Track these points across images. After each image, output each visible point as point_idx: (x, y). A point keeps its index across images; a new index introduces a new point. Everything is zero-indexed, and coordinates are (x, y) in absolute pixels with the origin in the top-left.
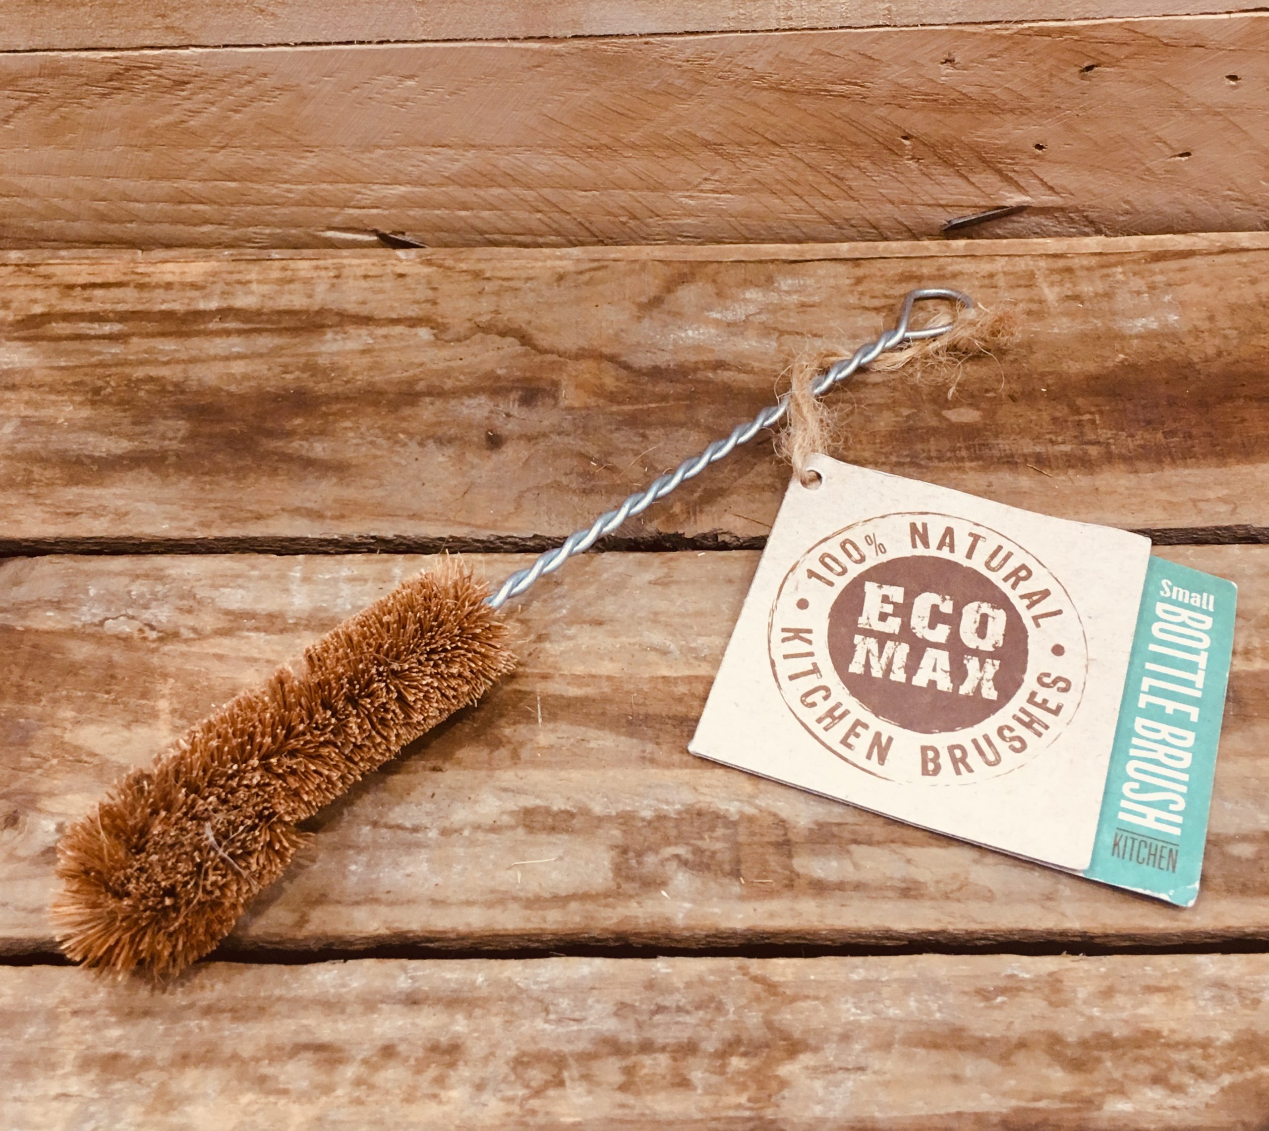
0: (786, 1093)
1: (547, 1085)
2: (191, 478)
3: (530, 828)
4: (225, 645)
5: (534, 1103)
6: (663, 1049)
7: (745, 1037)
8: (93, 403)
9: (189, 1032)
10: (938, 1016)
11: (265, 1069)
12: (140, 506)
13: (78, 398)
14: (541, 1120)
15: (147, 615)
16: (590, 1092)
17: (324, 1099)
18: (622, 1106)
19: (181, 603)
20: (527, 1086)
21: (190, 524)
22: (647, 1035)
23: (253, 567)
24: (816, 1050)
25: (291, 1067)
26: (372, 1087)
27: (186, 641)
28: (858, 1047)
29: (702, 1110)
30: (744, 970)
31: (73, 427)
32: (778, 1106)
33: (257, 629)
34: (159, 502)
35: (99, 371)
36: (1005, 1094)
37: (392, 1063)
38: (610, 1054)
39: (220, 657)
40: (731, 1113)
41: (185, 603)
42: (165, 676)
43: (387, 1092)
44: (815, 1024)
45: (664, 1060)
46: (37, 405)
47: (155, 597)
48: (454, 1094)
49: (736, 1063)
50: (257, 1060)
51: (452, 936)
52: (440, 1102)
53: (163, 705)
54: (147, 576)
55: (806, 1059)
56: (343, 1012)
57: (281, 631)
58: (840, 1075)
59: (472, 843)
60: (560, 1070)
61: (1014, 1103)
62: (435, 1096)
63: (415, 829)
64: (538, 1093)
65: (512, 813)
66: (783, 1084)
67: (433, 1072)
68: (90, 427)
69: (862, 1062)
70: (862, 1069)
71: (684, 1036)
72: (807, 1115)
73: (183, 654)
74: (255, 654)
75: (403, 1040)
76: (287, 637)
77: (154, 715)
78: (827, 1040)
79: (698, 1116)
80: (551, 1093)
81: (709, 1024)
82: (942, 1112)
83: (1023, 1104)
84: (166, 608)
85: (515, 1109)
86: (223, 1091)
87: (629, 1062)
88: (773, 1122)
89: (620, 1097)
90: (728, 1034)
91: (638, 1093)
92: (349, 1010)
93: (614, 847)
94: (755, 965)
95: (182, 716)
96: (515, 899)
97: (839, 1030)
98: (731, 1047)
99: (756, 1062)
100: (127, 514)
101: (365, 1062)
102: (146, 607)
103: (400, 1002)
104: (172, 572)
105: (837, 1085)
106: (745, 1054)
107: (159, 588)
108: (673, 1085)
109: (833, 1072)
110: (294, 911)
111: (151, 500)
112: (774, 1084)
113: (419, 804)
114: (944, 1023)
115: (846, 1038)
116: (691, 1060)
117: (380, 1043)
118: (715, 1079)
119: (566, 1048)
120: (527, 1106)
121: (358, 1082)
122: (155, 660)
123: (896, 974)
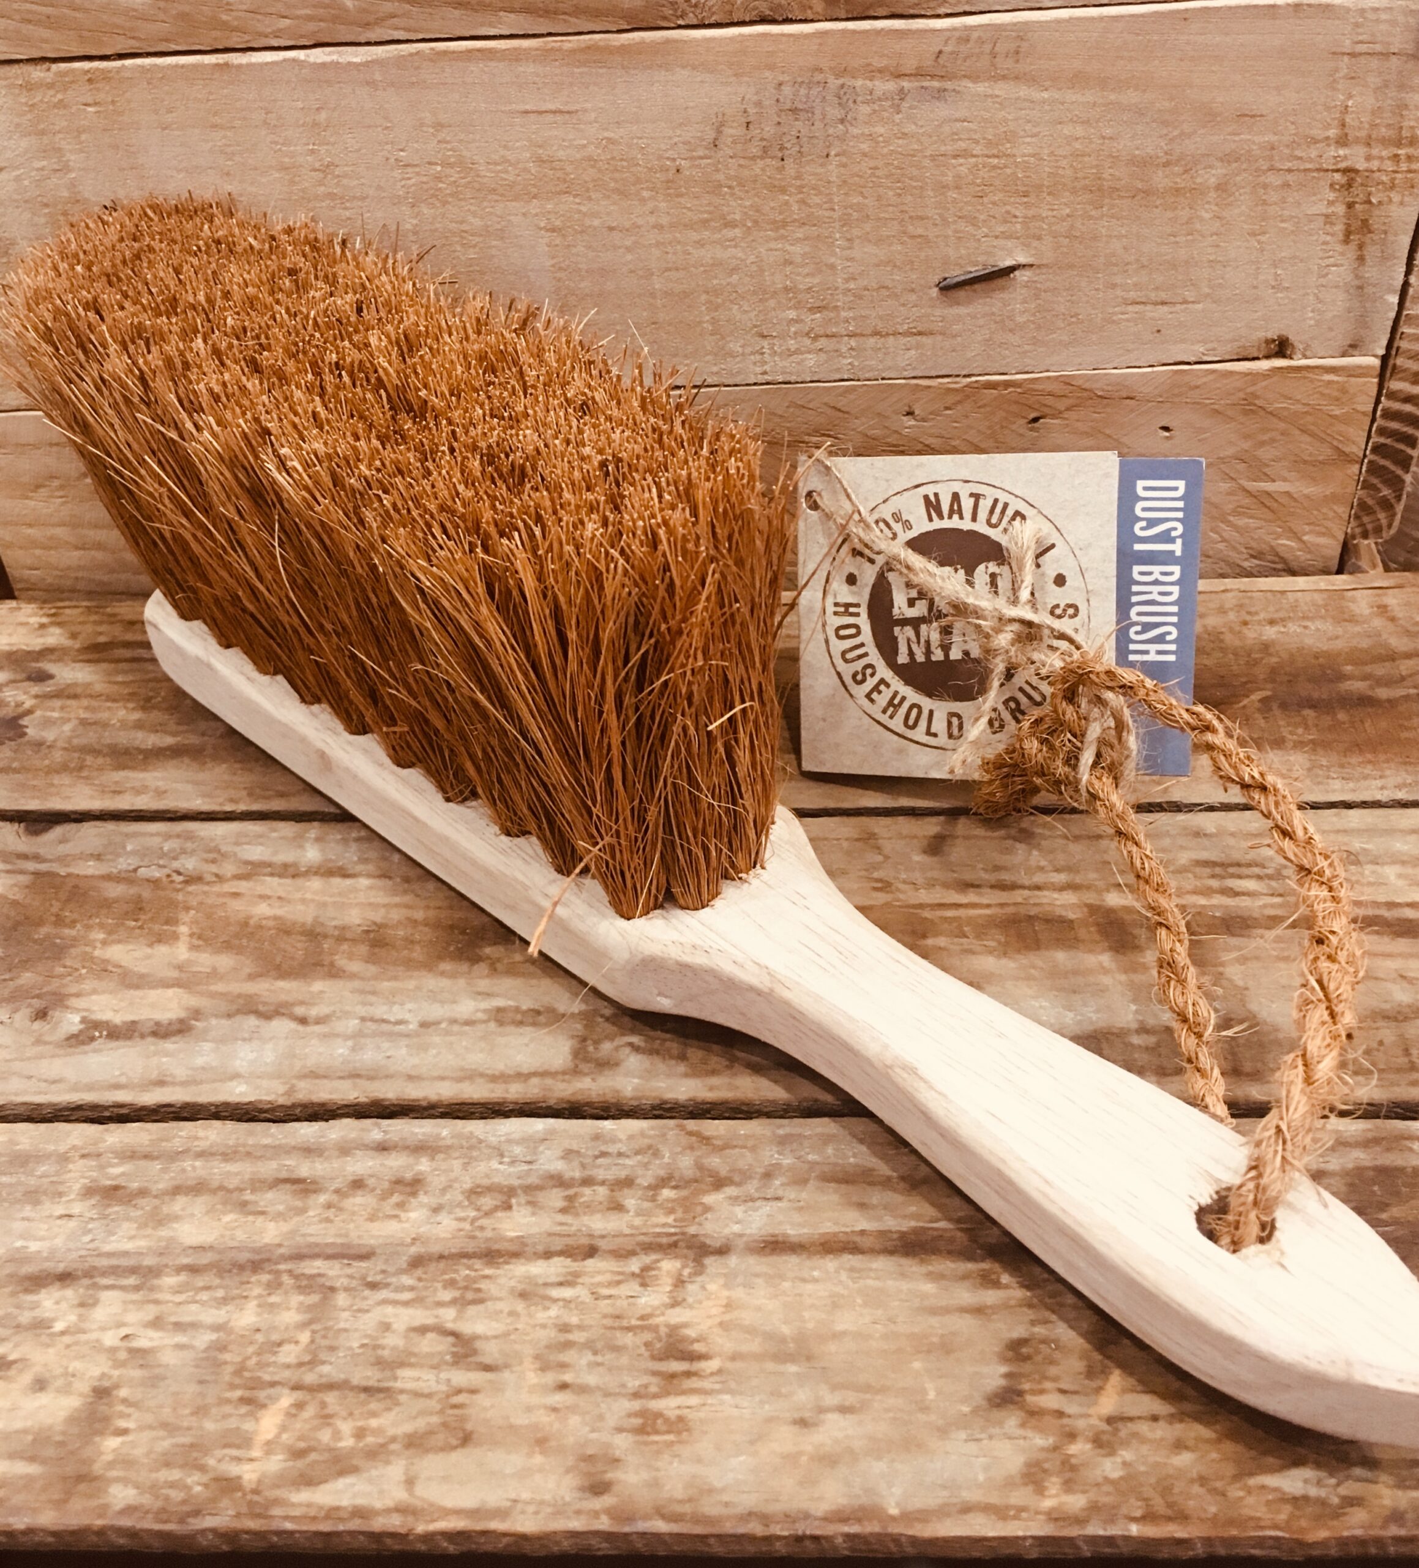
0: (709, 1215)
1: (496, 1208)
2: (224, 766)
3: (501, 1023)
4: (243, 886)
5: (484, 1222)
6: (603, 1183)
7: (677, 1175)
8: (143, 708)
9: (184, 1170)
10: (852, 1160)
11: (248, 1196)
12: (179, 786)
13: (131, 705)
14: (489, 1234)
15: (176, 865)
16: (533, 1214)
17: (296, 1219)
18: (562, 1224)
19: (206, 856)
20: (478, 1210)
21: (221, 800)
22: (588, 1173)
23: (275, 831)
24: (738, 1184)
25: (270, 1195)
26: (341, 1209)
27: (208, 883)
28: (777, 1182)
29: (632, 1227)
30: (682, 1128)
31: (124, 725)
32: (700, 1224)
33: (272, 875)
34: (196, 783)
35: (151, 685)
36: (905, 1217)
37: (360, 1192)
38: (555, 1186)
39: (236, 895)
40: (658, 1230)
41: (211, 856)
42: (187, 909)
43: (353, 1213)
44: (742, 1164)
45: (602, 1191)
46: (93, 710)
47: (184, 851)
48: (413, 1215)
49: (667, 1193)
50: (241, 1190)
51: (424, 1104)
52: (400, 1221)
53: (183, 929)
54: (178, 836)
55: (731, 1191)
56: (321, 1155)
57: (294, 877)
58: (759, 1203)
59: (447, 1033)
60: (510, 1197)
61: (913, 1224)
62: (396, 1216)
63: (399, 1022)
64: (487, 1214)
65: (485, 1011)
66: (707, 1209)
67: (396, 1198)
68: (139, 725)
69: (780, 1193)
70: (778, 1199)
71: (623, 1174)
72: (727, 1231)
73: (205, 893)
74: (269, 892)
75: (371, 1176)
76: (299, 881)
77: (175, 937)
78: (751, 1178)
79: (628, 1231)
80: (500, 1214)
81: (646, 1166)
82: (848, 1230)
83: (921, 1224)
84: (194, 859)
85: (467, 1226)
86: (208, 1212)
87: (571, 1192)
88: (694, 1236)
89: (560, 1218)
90: (662, 1173)
91: (577, 1215)
92: (326, 1154)
93: (573, 1037)
94: (691, 1124)
95: (200, 938)
96: (482, 1075)
97: (761, 1170)
98: (663, 1182)
99: (684, 1193)
100: (165, 792)
101: (337, 1191)
102: (175, 858)
103: (372, 1149)
104: (202, 834)
105: (756, 1210)
106: (675, 1187)
107: (189, 845)
108: (609, 1209)
109: (753, 1200)
110: (285, 1083)
111: (188, 782)
112: (699, 1209)
113: (402, 1004)
114: (857, 1165)
115: (768, 1175)
116: (626, 1191)
117: (351, 1178)
118: (647, 1205)
119: (516, 1182)
120: (478, 1223)
121: (329, 1206)
122: (180, 897)
123: (819, 1130)
